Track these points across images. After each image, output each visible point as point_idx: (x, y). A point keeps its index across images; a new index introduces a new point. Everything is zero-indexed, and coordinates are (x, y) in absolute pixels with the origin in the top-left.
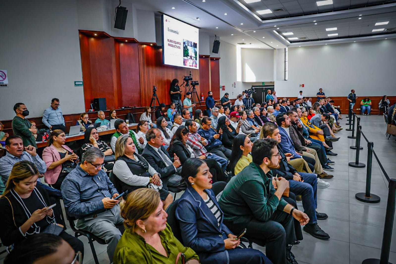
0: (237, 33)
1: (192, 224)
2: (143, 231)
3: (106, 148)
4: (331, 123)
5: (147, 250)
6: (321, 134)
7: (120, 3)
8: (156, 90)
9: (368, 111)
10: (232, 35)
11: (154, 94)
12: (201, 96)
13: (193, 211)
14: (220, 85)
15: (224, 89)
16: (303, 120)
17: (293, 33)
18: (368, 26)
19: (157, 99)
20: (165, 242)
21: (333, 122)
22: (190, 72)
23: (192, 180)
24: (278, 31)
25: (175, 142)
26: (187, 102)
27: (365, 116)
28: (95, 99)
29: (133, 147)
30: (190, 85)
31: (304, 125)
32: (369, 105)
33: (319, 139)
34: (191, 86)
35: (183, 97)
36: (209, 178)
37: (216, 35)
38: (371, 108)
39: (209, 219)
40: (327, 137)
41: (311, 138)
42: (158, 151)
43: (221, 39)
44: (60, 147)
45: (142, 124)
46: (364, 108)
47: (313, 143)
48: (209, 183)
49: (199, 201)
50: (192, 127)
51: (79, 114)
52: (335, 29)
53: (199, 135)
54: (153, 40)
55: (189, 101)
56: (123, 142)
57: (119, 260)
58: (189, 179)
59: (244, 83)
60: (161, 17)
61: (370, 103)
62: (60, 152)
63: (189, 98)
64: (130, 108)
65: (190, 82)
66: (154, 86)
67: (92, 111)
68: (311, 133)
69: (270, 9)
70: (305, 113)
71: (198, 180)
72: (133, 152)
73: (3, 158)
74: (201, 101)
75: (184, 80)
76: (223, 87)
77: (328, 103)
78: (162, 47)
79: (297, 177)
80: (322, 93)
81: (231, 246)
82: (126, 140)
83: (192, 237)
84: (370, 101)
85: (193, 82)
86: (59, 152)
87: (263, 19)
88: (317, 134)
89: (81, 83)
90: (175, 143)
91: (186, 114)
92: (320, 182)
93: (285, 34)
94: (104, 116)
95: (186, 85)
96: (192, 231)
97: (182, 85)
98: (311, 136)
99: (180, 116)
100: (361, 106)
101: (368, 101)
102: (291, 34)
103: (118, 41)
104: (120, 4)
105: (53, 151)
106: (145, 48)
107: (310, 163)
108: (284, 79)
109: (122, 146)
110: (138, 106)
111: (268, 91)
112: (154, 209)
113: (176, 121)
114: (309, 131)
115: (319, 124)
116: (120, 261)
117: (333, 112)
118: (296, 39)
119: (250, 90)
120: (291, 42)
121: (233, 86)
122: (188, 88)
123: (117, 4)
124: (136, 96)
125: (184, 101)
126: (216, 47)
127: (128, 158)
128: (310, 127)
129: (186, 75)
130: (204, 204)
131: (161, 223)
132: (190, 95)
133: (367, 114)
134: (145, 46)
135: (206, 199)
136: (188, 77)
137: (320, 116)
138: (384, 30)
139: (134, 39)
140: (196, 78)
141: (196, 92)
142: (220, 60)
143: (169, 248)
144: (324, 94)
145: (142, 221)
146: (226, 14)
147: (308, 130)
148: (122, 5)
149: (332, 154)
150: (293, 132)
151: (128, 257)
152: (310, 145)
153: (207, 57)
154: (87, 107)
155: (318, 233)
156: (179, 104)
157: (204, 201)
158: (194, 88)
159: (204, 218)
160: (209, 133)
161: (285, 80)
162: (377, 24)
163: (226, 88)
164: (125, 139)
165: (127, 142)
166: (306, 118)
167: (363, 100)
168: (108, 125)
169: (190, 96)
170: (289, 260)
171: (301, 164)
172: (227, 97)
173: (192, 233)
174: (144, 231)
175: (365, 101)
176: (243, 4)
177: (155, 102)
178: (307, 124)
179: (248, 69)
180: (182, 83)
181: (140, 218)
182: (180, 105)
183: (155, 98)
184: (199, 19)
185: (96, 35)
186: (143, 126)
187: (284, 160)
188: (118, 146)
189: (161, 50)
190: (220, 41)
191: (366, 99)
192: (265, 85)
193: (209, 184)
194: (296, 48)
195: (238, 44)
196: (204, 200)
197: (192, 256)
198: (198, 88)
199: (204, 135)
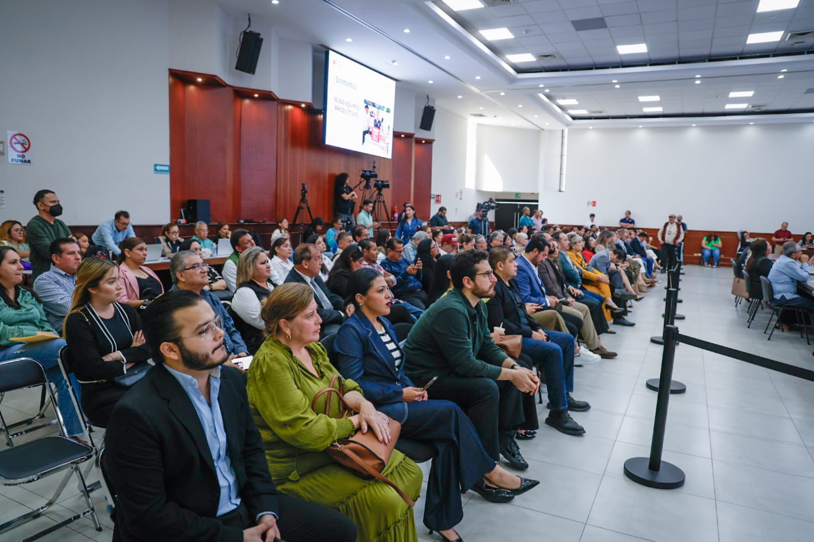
0: (469, 94)
1: (356, 358)
2: (287, 337)
3: (216, 278)
4: (635, 272)
5: (294, 362)
6: (605, 283)
7: (250, 24)
8: (307, 192)
9: (714, 259)
10: (460, 97)
11: (303, 199)
12: (393, 212)
13: (359, 340)
14: (432, 193)
15: (438, 201)
16: (574, 256)
17: (577, 100)
18: (717, 97)
19: (308, 208)
20: (317, 364)
21: (639, 270)
22: (374, 162)
23: (362, 299)
24: (549, 97)
25: (338, 271)
26: (364, 219)
27: (710, 269)
28: (190, 201)
29: (267, 268)
30: (372, 187)
31: (574, 265)
32: (717, 247)
33: (602, 292)
34: (375, 189)
35: (357, 208)
36: (385, 298)
37: (428, 96)
38: (721, 254)
39: (381, 355)
40: (617, 291)
41: (585, 289)
42: (311, 283)
43: (438, 104)
44: (137, 269)
45: (281, 244)
46: (707, 253)
47: (585, 296)
48: (386, 306)
49: (370, 330)
50: (369, 252)
51: (160, 226)
52: (657, 98)
53: (381, 268)
54: (305, 96)
55: (369, 217)
56: (251, 259)
57: (257, 369)
58: (356, 297)
59: (480, 192)
60: (324, 56)
61: (719, 243)
62: (138, 276)
63: (368, 210)
64: (255, 222)
65: (372, 181)
66: (303, 184)
67: (182, 222)
68: (587, 281)
69: (532, 54)
70: (579, 245)
71: (369, 299)
72: (266, 277)
73: (47, 273)
74: (392, 220)
75: (362, 176)
76: (438, 196)
77: (636, 238)
78: (324, 111)
79: (539, 335)
80: (630, 219)
81: (412, 397)
82: (256, 256)
83: (356, 376)
84: (719, 239)
85: (378, 181)
86: (136, 277)
87: (519, 70)
88: (596, 283)
89: (167, 168)
90: (338, 274)
91: (362, 234)
92: (584, 353)
93: (561, 102)
94: (207, 233)
95: (365, 187)
96: (356, 368)
97: (358, 187)
98: (586, 287)
99: (351, 238)
100: (701, 250)
101: (716, 239)
102: (573, 102)
103: (241, 94)
104: (249, 27)
105: (126, 273)
106: (292, 111)
107: (570, 322)
108: (558, 189)
109: (248, 265)
110: (271, 221)
111: (525, 210)
112: (303, 307)
113: (341, 246)
114: (581, 275)
115: (605, 268)
116: (259, 370)
117: (643, 255)
118: (583, 112)
119: (486, 204)
120: (574, 118)
121: (457, 197)
122: (368, 194)
123: (244, 26)
124: (268, 200)
125: (358, 216)
126: (427, 118)
127: (258, 286)
128: (587, 269)
129: (367, 167)
130: (377, 336)
131: (312, 330)
132: (371, 205)
133: (712, 264)
134: (290, 107)
135: (380, 330)
136: (370, 172)
137: (608, 254)
138: (747, 108)
139: (271, 92)
140: (384, 175)
141: (384, 202)
142: (434, 144)
143: (322, 370)
144: (633, 222)
145: (286, 321)
146: (447, 58)
147: (579, 273)
148: (254, 29)
149: (627, 323)
150: (545, 271)
151: (271, 364)
152: (580, 297)
153: (409, 136)
154: (175, 215)
155: (567, 425)
156: (349, 220)
157: (377, 333)
158: (379, 194)
159: (374, 352)
160: (400, 266)
161: (560, 191)
162: (733, 95)
163: (442, 199)
164: (253, 253)
165: (257, 260)
166: (579, 254)
167: (705, 238)
168: (214, 248)
169: (370, 207)
170: (510, 452)
171: (551, 320)
172: (443, 215)
173: (355, 371)
174: (289, 337)
175: (709, 240)
176: (481, 42)
177: (304, 214)
178: (581, 265)
179: (489, 165)
180: (358, 183)
181: (284, 316)
182: (351, 223)
183: (304, 205)
184: (396, 64)
185: (199, 80)
186: (282, 247)
187: (520, 307)
188: (242, 265)
189: (321, 117)
190: (435, 108)
191: (712, 236)
192: (522, 198)
193: (386, 308)
194: (585, 130)
195: (472, 117)
196: (378, 331)
197: (353, 387)
198: (387, 194)
199: (391, 268)
